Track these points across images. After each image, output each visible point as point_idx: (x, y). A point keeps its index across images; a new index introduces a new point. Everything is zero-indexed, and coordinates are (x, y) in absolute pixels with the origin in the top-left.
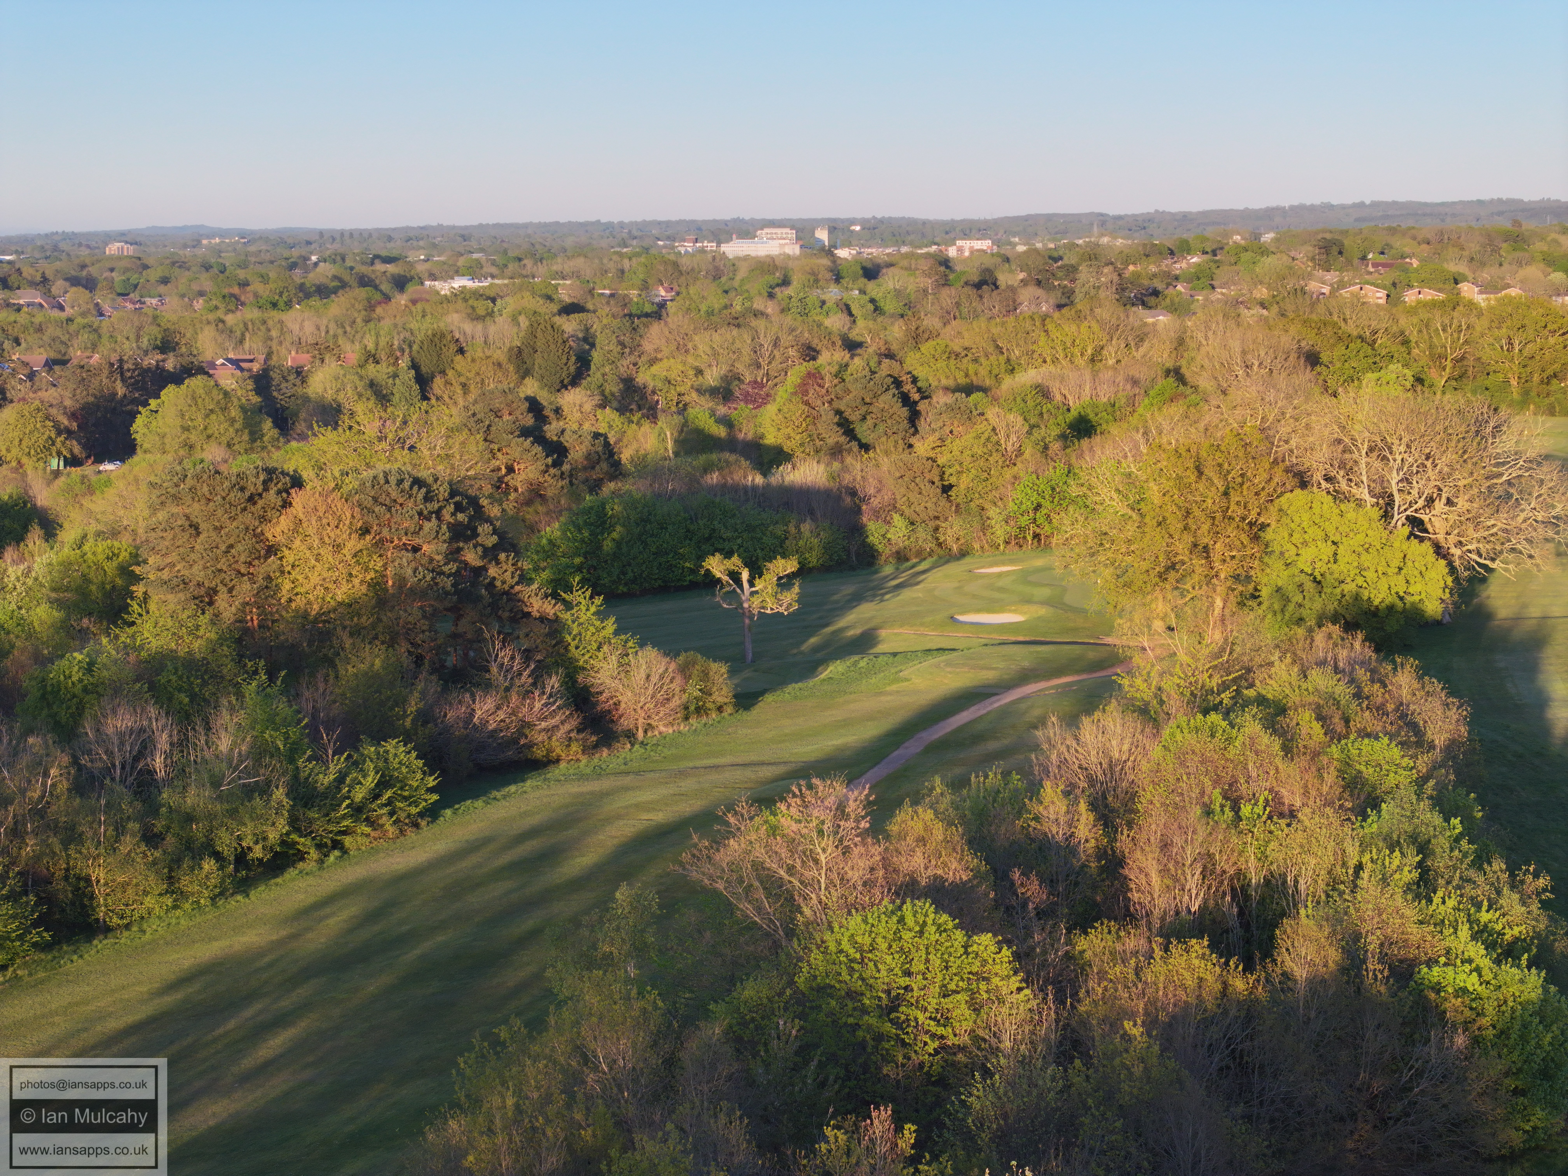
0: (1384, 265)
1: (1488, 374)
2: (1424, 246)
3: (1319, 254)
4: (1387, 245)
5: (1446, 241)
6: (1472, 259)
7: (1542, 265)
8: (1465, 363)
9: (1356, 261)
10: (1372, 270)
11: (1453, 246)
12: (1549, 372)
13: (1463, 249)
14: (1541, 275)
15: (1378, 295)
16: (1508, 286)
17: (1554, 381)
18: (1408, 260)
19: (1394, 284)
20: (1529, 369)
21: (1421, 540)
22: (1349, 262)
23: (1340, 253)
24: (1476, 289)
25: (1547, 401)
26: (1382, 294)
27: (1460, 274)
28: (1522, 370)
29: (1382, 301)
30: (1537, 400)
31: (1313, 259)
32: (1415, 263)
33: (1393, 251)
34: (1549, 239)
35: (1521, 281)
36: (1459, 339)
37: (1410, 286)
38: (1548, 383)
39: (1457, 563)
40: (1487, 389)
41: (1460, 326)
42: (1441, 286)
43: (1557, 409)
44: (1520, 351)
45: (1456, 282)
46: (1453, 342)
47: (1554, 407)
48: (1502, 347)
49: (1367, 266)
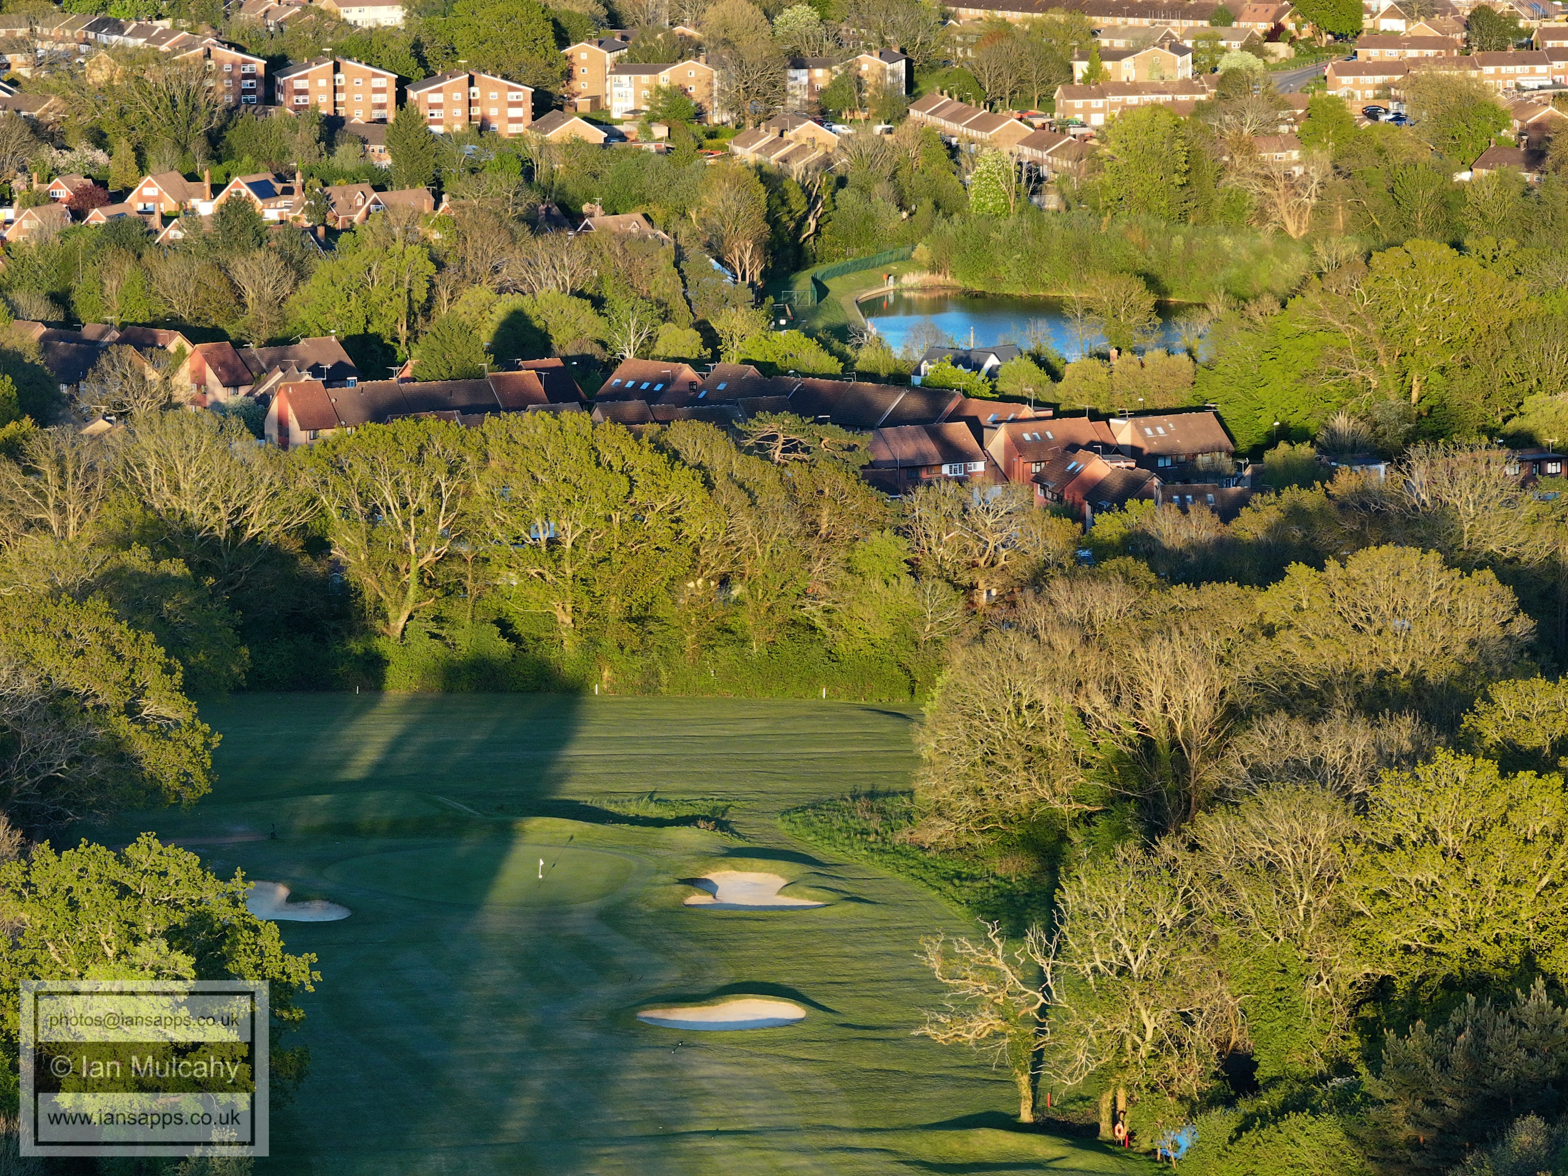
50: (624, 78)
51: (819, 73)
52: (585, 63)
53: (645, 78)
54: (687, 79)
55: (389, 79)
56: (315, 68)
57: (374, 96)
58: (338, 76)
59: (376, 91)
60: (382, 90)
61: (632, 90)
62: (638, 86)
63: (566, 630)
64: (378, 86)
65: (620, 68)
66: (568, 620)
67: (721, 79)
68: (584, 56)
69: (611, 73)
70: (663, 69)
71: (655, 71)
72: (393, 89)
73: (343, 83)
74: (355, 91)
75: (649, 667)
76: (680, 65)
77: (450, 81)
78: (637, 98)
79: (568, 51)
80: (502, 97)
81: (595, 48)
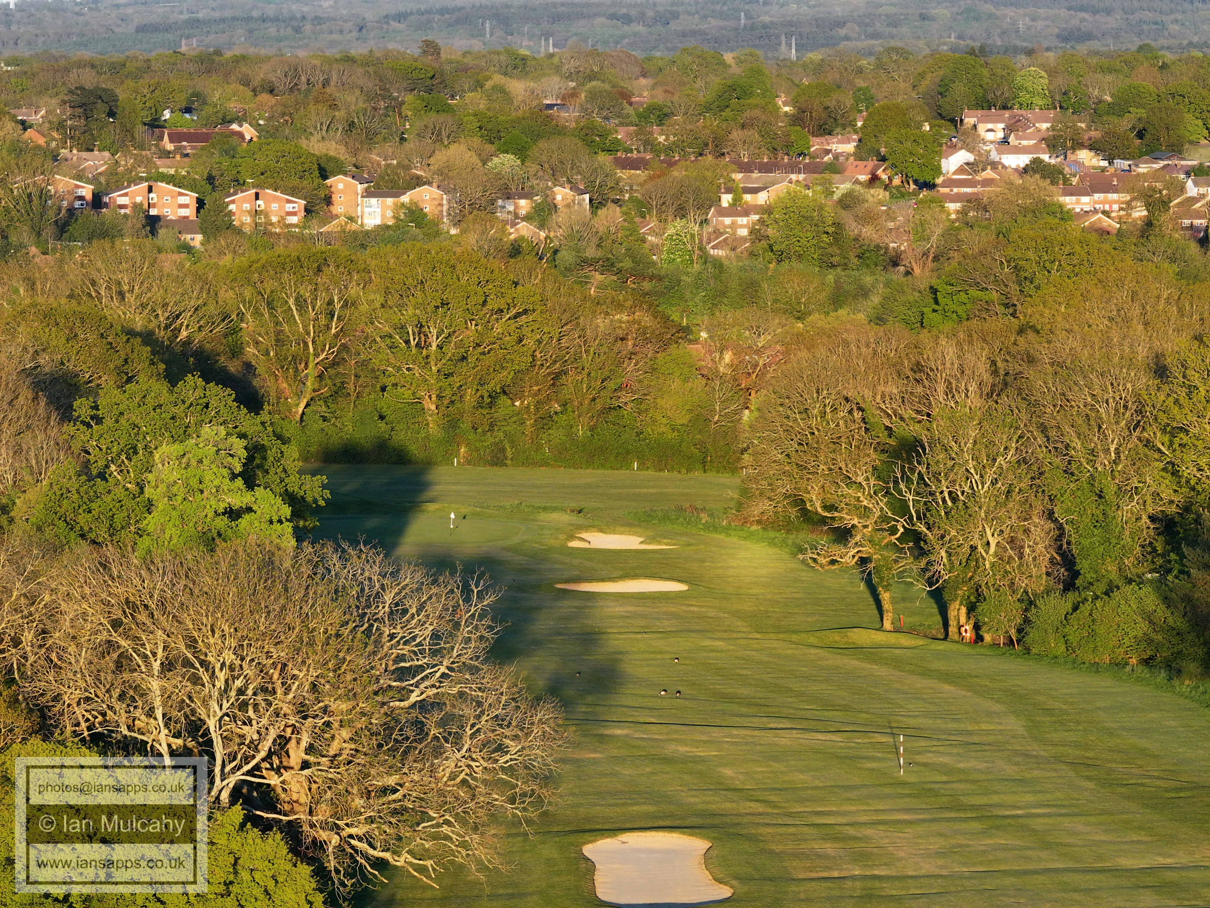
0: (190, 137)
1: (383, 389)
2: (265, 97)
3: (73, 117)
4: (197, 95)
5: (304, 87)
6: (352, 125)
7: (477, 141)
8: (341, 369)
9: (140, 130)
10: (170, 147)
11: (317, 102)
12: (493, 385)
13: (334, 107)
14: (475, 160)
15: (182, 200)
16: (418, 182)
17: (503, 400)
18: (235, 127)
19: (210, 179)
20: (456, 381)
21: (266, 827)
22: (128, 131)
23: (111, 114)
24: (360, 188)
25: (490, 439)
26: (189, 198)
27: (329, 159)
28: (444, 383)
29: (189, 212)
30: (472, 436)
31: (60, 126)
32: (248, 131)
33: (208, 110)
34: (489, 84)
35: (440, 172)
36: (329, 328)
37: (240, 184)
38: (491, 405)
39: (332, 864)
40: (382, 418)
41: (330, 303)
42: (296, 182)
43: (509, 454)
44: (440, 347)
45: (324, 175)
46: (317, 333)
47: (503, 450)
48: (407, 342)
49: (161, 138)
50: (373, 201)
51: (523, 202)
52: (341, 191)
53: (390, 201)
54: (423, 200)
55: (191, 197)
56: (133, 188)
57: (180, 210)
58: (151, 195)
59: (181, 206)
60: (186, 206)
61: (379, 210)
62: (384, 207)
63: (431, 416)
64: (183, 202)
65: (368, 194)
66: (433, 407)
67: (449, 201)
68: (341, 186)
69: (362, 197)
70: (405, 193)
71: (397, 195)
72: (194, 205)
73: (155, 201)
74: (164, 206)
75: (496, 444)
76: (418, 189)
77: (240, 195)
78: (383, 216)
79: (328, 182)
80: (281, 208)
81: (350, 180)
